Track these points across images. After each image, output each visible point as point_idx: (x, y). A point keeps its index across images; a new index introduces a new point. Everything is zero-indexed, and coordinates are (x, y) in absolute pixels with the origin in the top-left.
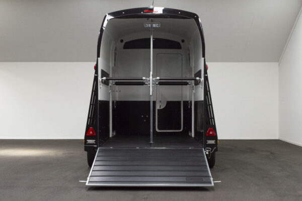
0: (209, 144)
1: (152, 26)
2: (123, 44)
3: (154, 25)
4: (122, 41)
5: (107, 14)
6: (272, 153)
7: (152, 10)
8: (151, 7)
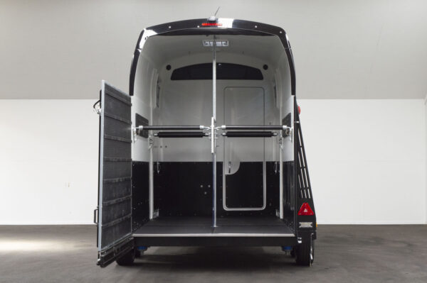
0: (302, 228)
1: (215, 45)
2: (171, 72)
3: (219, 44)
4: (169, 68)
5: (145, 29)
6: (410, 245)
7: (214, 23)
8: (213, 18)
